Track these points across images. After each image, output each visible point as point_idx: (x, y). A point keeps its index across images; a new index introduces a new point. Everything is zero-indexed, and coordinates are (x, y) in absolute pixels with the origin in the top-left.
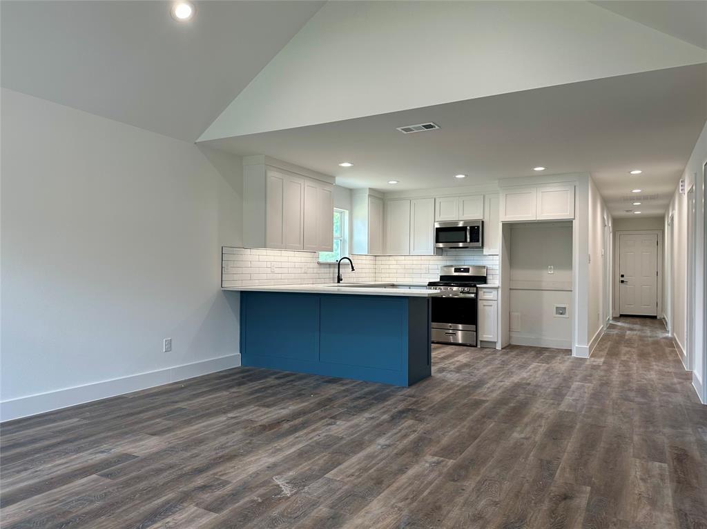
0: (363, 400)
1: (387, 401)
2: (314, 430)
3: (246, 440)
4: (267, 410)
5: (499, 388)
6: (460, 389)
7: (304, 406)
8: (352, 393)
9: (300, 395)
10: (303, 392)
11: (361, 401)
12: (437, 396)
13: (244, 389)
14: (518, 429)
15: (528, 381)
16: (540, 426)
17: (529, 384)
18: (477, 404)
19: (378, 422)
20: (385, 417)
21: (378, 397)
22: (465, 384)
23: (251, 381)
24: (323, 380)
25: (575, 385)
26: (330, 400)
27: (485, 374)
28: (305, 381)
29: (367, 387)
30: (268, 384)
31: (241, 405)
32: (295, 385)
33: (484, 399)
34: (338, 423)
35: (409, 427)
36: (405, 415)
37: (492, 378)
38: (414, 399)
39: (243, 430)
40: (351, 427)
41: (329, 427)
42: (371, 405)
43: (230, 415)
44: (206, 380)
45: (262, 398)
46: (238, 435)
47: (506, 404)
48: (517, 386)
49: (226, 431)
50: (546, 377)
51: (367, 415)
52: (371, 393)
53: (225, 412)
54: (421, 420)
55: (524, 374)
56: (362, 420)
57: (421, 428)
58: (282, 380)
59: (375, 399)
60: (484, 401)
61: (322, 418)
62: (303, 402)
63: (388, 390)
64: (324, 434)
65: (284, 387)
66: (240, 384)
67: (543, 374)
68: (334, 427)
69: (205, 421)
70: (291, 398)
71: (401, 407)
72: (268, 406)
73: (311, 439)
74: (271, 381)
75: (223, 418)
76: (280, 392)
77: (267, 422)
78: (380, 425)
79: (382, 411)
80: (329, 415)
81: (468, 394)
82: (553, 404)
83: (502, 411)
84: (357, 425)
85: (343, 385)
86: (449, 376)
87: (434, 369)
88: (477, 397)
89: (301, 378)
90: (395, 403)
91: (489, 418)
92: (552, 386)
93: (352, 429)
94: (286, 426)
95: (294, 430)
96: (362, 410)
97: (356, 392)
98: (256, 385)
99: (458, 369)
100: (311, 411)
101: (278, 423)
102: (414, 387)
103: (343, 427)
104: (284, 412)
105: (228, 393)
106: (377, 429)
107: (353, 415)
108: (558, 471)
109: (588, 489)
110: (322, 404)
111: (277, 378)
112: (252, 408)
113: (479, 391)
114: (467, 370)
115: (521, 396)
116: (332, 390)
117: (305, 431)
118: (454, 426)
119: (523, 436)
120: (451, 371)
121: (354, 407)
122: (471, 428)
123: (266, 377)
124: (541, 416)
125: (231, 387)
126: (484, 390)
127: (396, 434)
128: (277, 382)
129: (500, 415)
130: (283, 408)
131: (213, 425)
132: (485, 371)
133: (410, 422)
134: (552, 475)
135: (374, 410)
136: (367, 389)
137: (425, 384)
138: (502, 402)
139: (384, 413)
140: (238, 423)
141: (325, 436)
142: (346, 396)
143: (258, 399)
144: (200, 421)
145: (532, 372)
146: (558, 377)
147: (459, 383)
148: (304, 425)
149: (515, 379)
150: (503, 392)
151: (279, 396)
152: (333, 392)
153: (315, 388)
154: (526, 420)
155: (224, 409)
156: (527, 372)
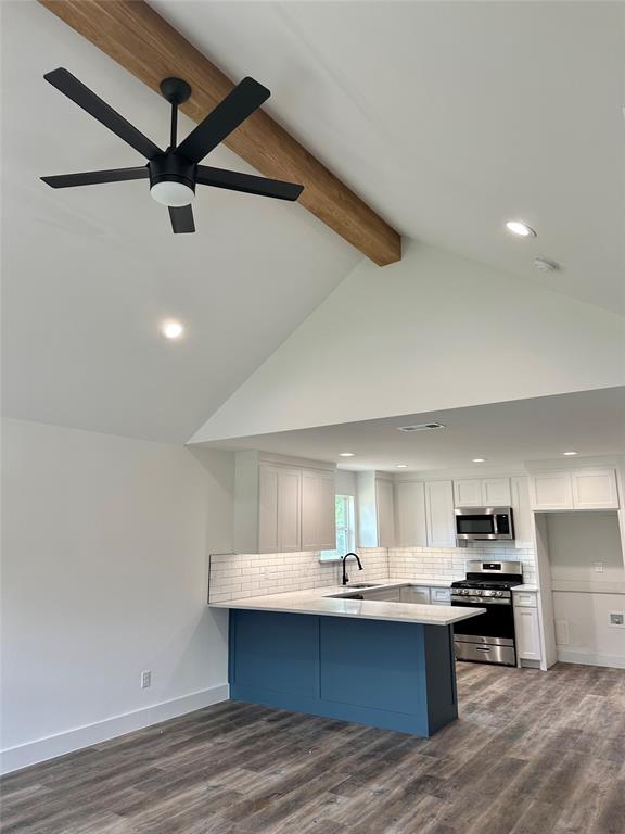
0: (373, 760)
1: (401, 762)
2: (309, 812)
3: (227, 826)
4: (252, 775)
5: (543, 739)
6: (493, 742)
7: (300, 770)
8: (359, 748)
9: (295, 750)
10: (299, 745)
11: (370, 762)
12: (464, 753)
13: (230, 739)
14: (565, 812)
15: (579, 728)
16: (594, 807)
17: (581, 731)
18: (515, 766)
19: (388, 799)
20: (398, 790)
21: (390, 754)
22: (500, 732)
23: (239, 724)
24: (325, 725)
26: (331, 760)
27: (526, 714)
28: (303, 726)
29: (378, 737)
30: (259, 731)
31: (226, 767)
32: (290, 734)
33: (523, 758)
34: (339, 800)
35: (427, 809)
36: (422, 786)
37: (534, 721)
38: (436, 759)
39: (225, 809)
40: (356, 807)
41: (329, 806)
42: (381, 768)
43: (213, 782)
44: (188, 722)
45: (251, 756)
46: (217, 818)
47: (550, 767)
48: (567, 735)
49: (205, 809)
50: (603, 720)
51: (375, 786)
52: (382, 748)
53: (206, 776)
54: (441, 796)
55: (575, 715)
56: (369, 793)
57: (444, 809)
58: (276, 725)
59: (386, 758)
60: (523, 763)
61: (320, 791)
62: (300, 762)
63: (404, 743)
64: (322, 819)
65: (279, 736)
66: (226, 730)
67: (600, 713)
68: (334, 807)
69: (183, 792)
70: (284, 755)
71: (418, 773)
72: (256, 768)
73: (305, 827)
74: (263, 726)
75: (202, 788)
76: (273, 745)
77: (256, 796)
78: (390, 804)
79: (394, 779)
80: (330, 785)
81: (504, 750)
82: (611, 768)
83: (545, 781)
84: (361, 805)
85: (350, 733)
86: (480, 718)
87: (461, 706)
88: (512, 756)
89: (298, 722)
90: (411, 767)
91: (528, 792)
92: (610, 736)
93: (355, 812)
94: (276, 803)
95: (286, 810)
96: (368, 776)
97: (366, 745)
98: (245, 732)
99: (492, 706)
100: (308, 778)
101: (265, 798)
102: (435, 738)
103: (345, 808)
104: (276, 779)
105: (211, 745)
106: (387, 812)
107: (359, 786)
110: (321, 767)
111: (270, 721)
112: (238, 771)
113: (517, 745)
114: (502, 708)
115: (570, 755)
116: (336, 741)
117: (299, 813)
118: (482, 808)
119: (570, 825)
120: (483, 710)
121: (361, 772)
122: (505, 811)
123: (256, 718)
124: (594, 789)
125: (215, 734)
126: (524, 743)
127: (410, 820)
128: (271, 727)
129: (542, 786)
130: (274, 773)
131: (190, 799)
132: (525, 708)
133: (429, 799)
135: (385, 778)
136: (377, 742)
137: (449, 732)
138: (545, 764)
139: (397, 783)
140: (220, 797)
141: (324, 822)
142: (352, 753)
143: (246, 756)
144: (175, 793)
145: (583, 711)
146: (617, 719)
147: (493, 729)
148: (298, 803)
149: (563, 723)
150: (549, 746)
151: (273, 751)
152: (336, 745)
153: (315, 738)
154: (576, 795)
155: (205, 771)
156: (579, 711)
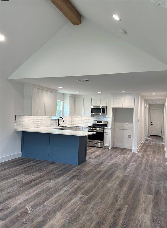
0: (62, 171)
1: (70, 172)
2: (43, 185)
3: (19, 189)
4: (27, 176)
5: (107, 165)
6: (95, 166)
7: (41, 174)
8: (58, 169)
9: (40, 170)
10: (42, 168)
11: (61, 172)
12: (87, 169)
13: (21, 167)
14: (110, 182)
15: (117, 163)
16: (117, 181)
17: (117, 164)
18: (100, 172)
19: (65, 181)
20: (68, 178)
21: (67, 170)
22: (97, 164)
23: (24, 163)
24: (49, 163)
25: (131, 164)
26: (50, 172)
27: (104, 159)
28: (43, 163)
29: (64, 166)
30: (30, 165)
31: (19, 174)
32: (39, 165)
33: (101, 170)
34: (51, 182)
35: (75, 182)
36: (75, 177)
37: (106, 161)
38: (79, 171)
39: (18, 185)
40: (56, 183)
41: (49, 183)
42: (64, 173)
43: (15, 178)
44: (8, 163)
46: (16, 187)
47: (108, 172)
48: (113, 164)
49: (12, 185)
50: (122, 161)
51: (62, 178)
52: (65, 168)
53: (13, 177)
54: (79, 180)
55: (116, 160)
56: (60, 180)
57: (79, 182)
58: (35, 163)
59: (66, 171)
60: (101, 171)
61: (46, 180)
62: (41, 173)
63: (71, 167)
64: (46, 186)
65: (36, 166)
66: (20, 165)
67: (122, 159)
68: (50, 183)
69: (6, 181)
70: (37, 171)
71: (74, 174)
72: (28, 174)
73: (41, 188)
74: (31, 163)
75: (12, 180)
76: (34, 168)
77: (27, 182)
78: (66, 182)
79: (67, 176)
80: (49, 178)
81: (97, 168)
82: (123, 172)
83: (106, 175)
84: (58, 182)
85: (56, 165)
86: (92, 160)
87: (87, 157)
88: (99, 169)
89: (42, 162)
90: (72, 173)
91: (102, 178)
92: (124, 165)
93: (56, 184)
94: (33, 183)
95: (36, 184)
96: (60, 175)
97: (60, 168)
98: (26, 165)
99: (95, 158)
100: (43, 176)
101: (31, 182)
102: (80, 165)
103: (53, 183)
104: (34, 177)
105: (15, 169)
106: (64, 184)
107: (57, 178)
108: (119, 199)
109: (127, 206)
110: (47, 174)
111: (33, 162)
112: (23, 175)
113: (100, 167)
114: (98, 158)
115: (113, 169)
116: (52, 167)
117: (40, 185)
118: (90, 182)
119: (111, 185)
120: (93, 158)
121: (58, 174)
122: (95, 183)
123: (29, 162)
124: (118, 177)
125: (17, 166)
126: (102, 166)
127: (70, 186)
128: (33, 164)
129: (105, 176)
130: (33, 176)
131: (7, 183)
132: (104, 158)
133: (76, 180)
134: (117, 201)
135: (65, 176)
136: (64, 167)
137: (83, 164)
139: (68, 177)
140: (17, 182)
142: (56, 170)
143: (25, 171)
144: (3, 181)
145: (118, 158)
146: (126, 161)
147: (95, 163)
148: (39, 183)
149: (113, 161)
150: (108, 167)
151: (33, 170)
152: (52, 168)
153: (46, 166)
154: (113, 178)
155: (13, 175)
